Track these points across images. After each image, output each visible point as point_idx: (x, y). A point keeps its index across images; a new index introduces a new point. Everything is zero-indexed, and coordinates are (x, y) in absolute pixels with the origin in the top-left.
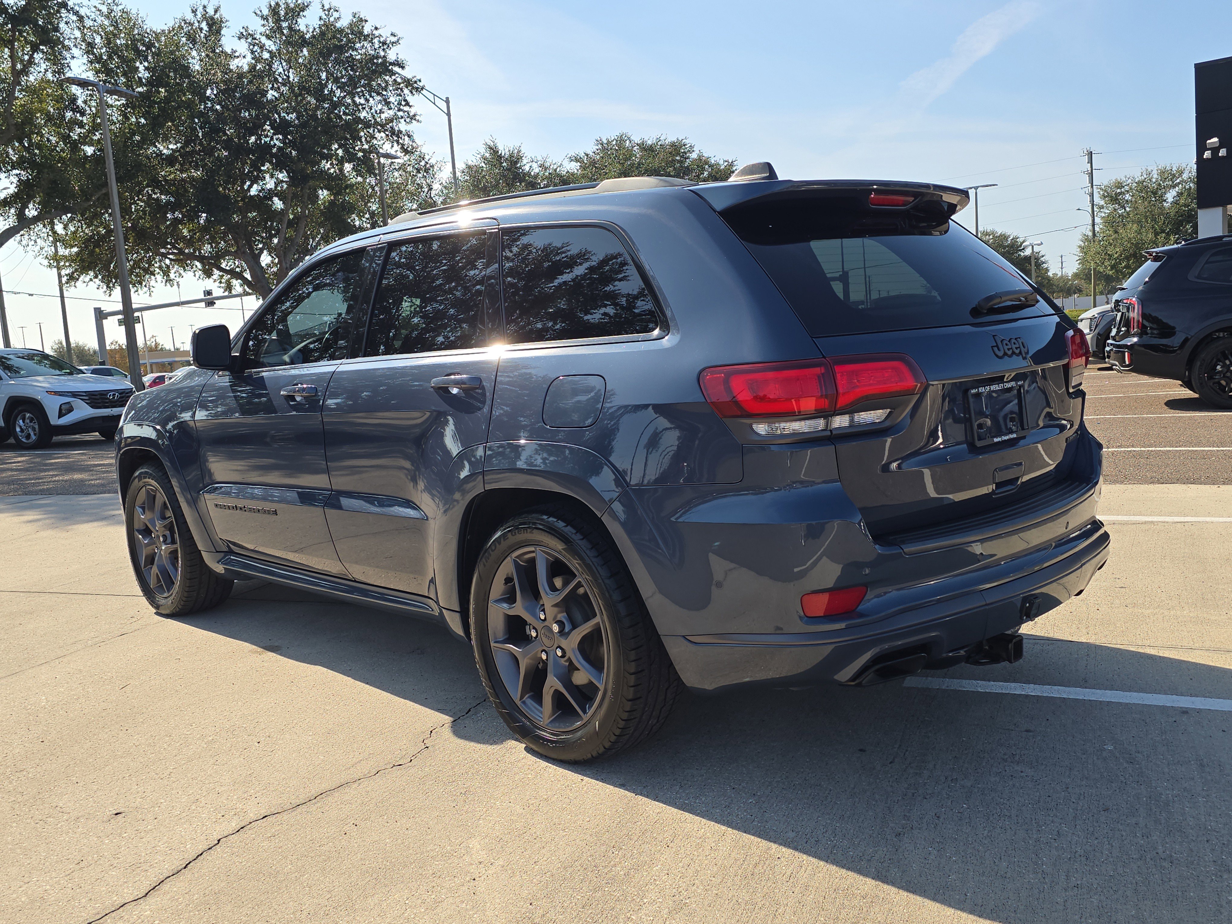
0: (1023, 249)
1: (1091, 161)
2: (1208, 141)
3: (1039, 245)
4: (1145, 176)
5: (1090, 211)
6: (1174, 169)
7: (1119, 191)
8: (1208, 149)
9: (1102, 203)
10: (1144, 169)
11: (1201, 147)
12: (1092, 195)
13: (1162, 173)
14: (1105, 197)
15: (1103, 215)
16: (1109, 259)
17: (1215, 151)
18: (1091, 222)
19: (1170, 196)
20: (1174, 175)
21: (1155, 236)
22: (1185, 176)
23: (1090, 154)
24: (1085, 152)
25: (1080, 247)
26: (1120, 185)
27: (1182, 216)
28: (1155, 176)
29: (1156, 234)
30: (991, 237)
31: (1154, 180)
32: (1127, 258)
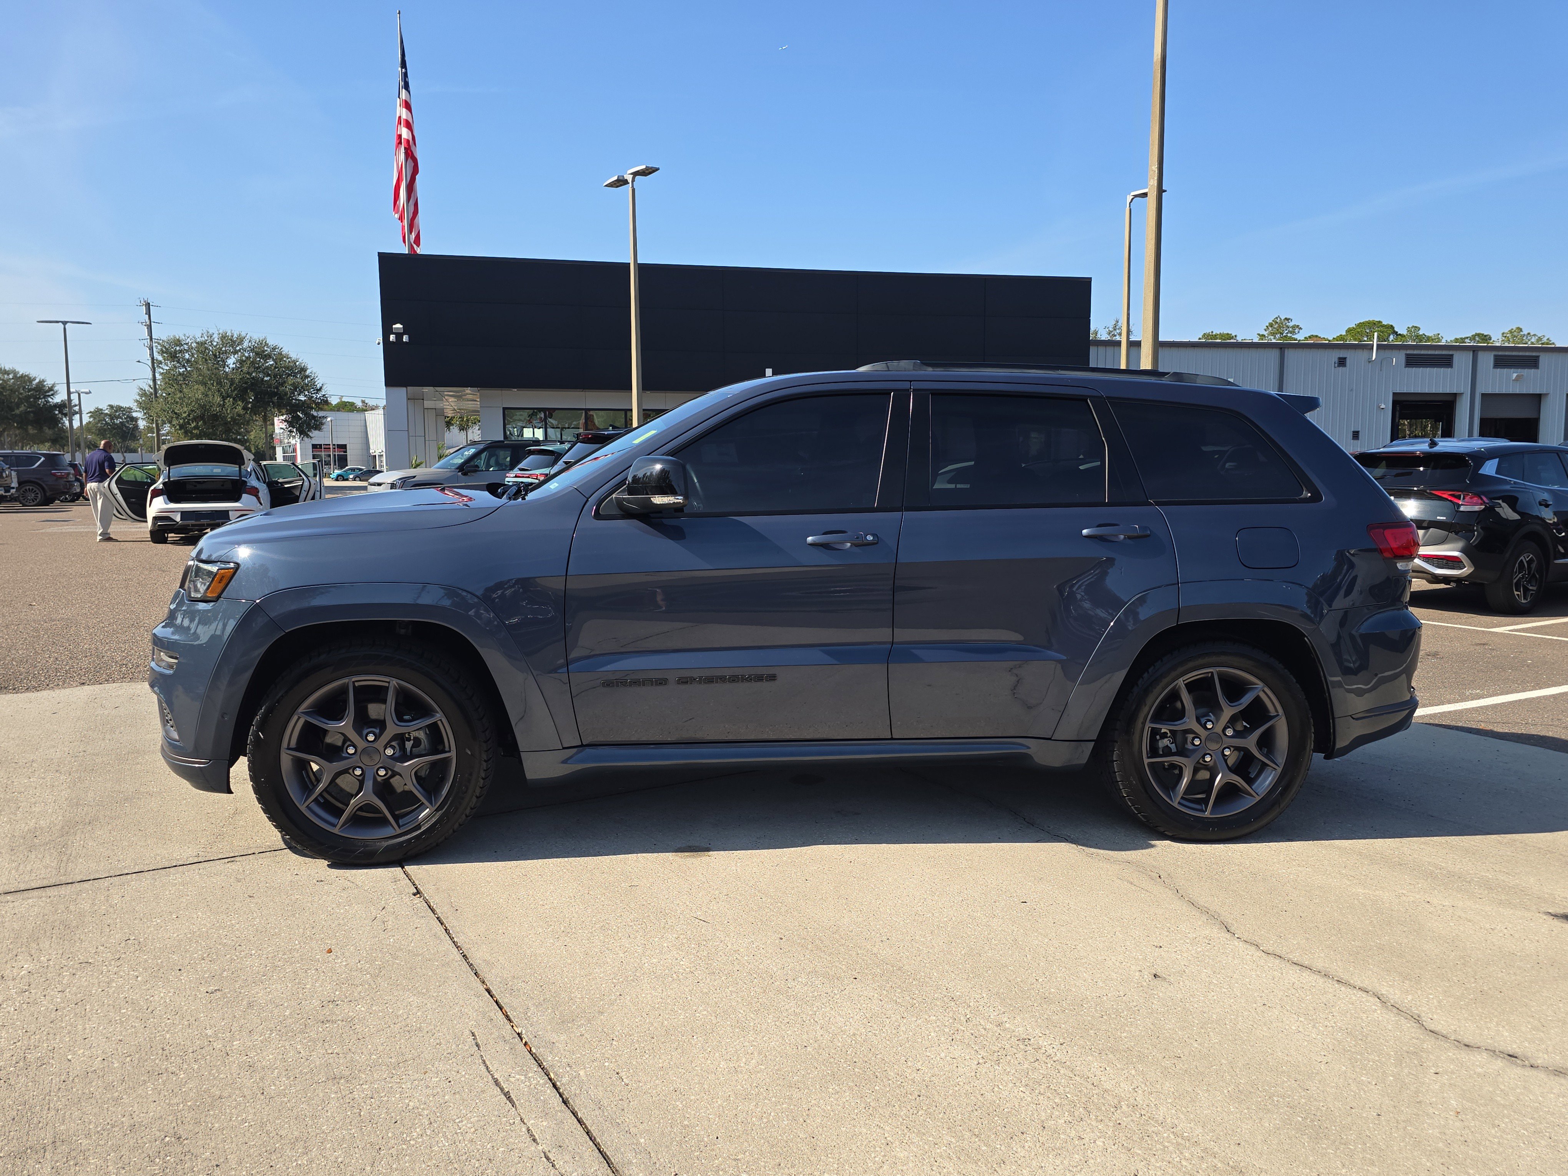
0: (52, 395)
1: (148, 313)
2: (394, 326)
3: (87, 393)
4: (206, 338)
5: (150, 365)
6: (235, 336)
7: (178, 348)
8: (393, 333)
9: (160, 358)
10: (205, 331)
11: (387, 330)
12: (151, 349)
13: (223, 337)
14: (163, 352)
15: (162, 371)
16: (177, 418)
17: (399, 336)
18: (151, 377)
19: (231, 361)
20: (234, 342)
21: (224, 400)
22: (246, 344)
23: (148, 305)
24: (142, 302)
25: (137, 401)
26: (178, 342)
27: (246, 383)
28: (216, 340)
29: (224, 398)
30: (11, 376)
31: (215, 344)
32: (195, 419)
